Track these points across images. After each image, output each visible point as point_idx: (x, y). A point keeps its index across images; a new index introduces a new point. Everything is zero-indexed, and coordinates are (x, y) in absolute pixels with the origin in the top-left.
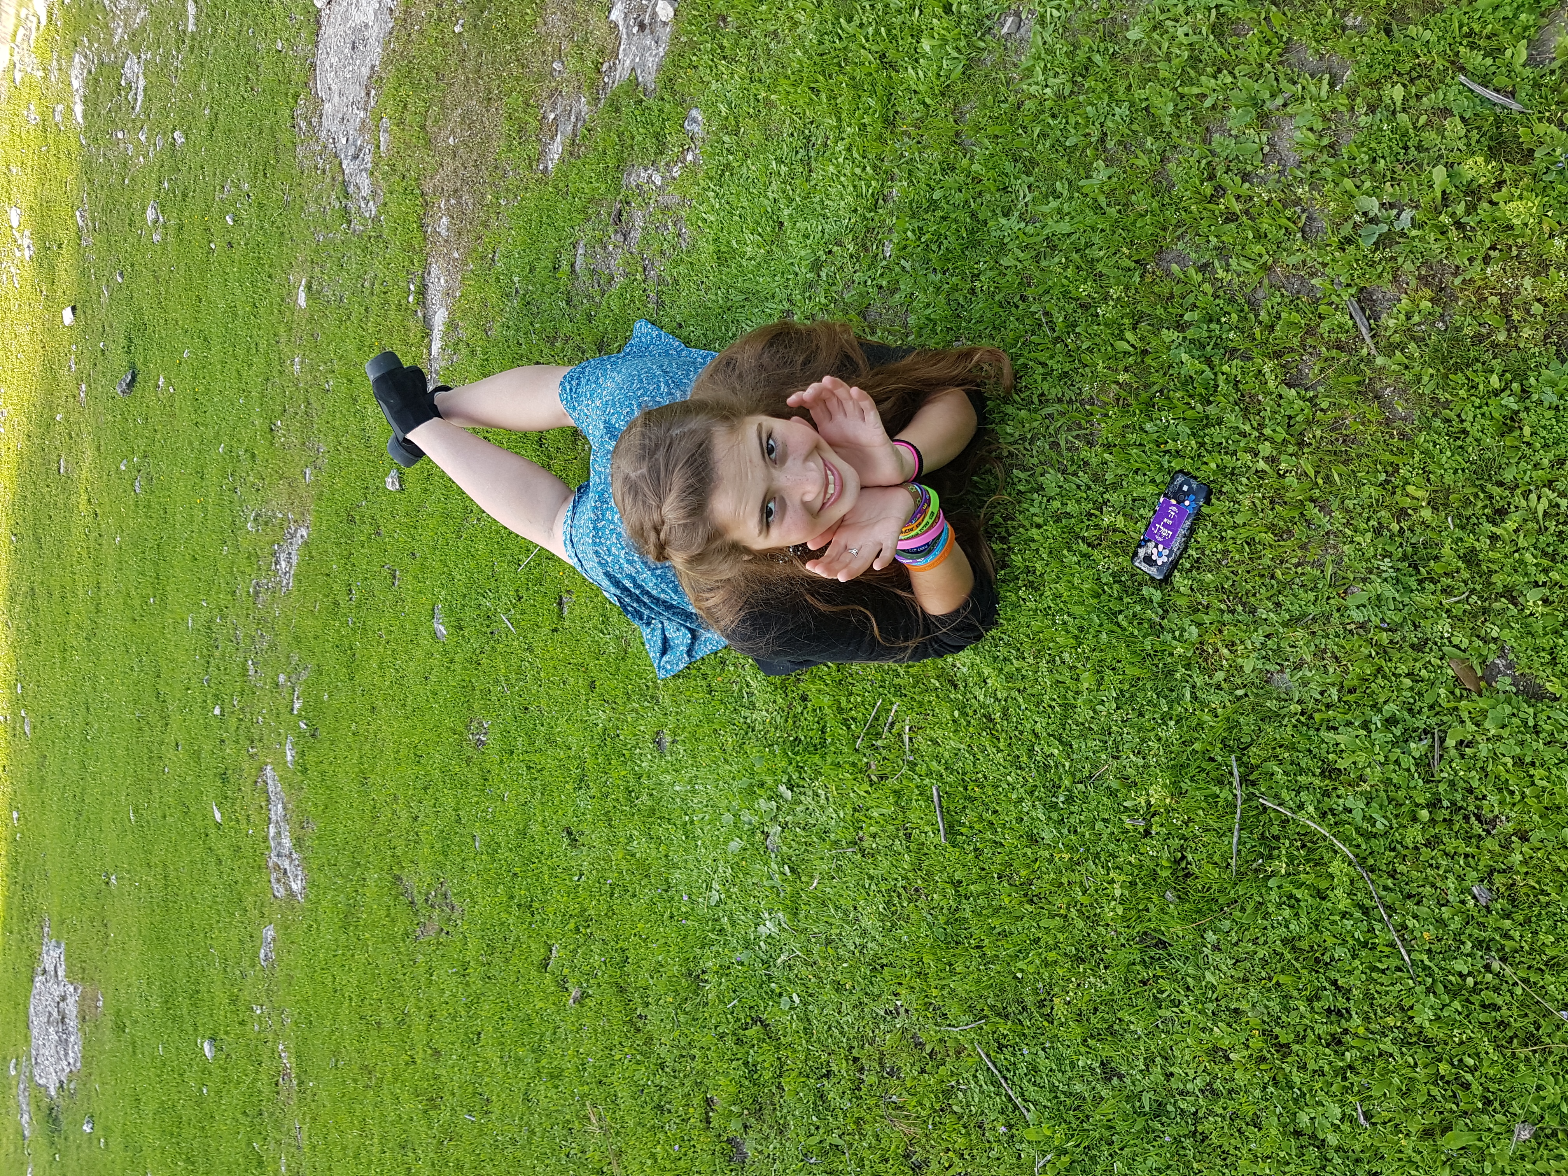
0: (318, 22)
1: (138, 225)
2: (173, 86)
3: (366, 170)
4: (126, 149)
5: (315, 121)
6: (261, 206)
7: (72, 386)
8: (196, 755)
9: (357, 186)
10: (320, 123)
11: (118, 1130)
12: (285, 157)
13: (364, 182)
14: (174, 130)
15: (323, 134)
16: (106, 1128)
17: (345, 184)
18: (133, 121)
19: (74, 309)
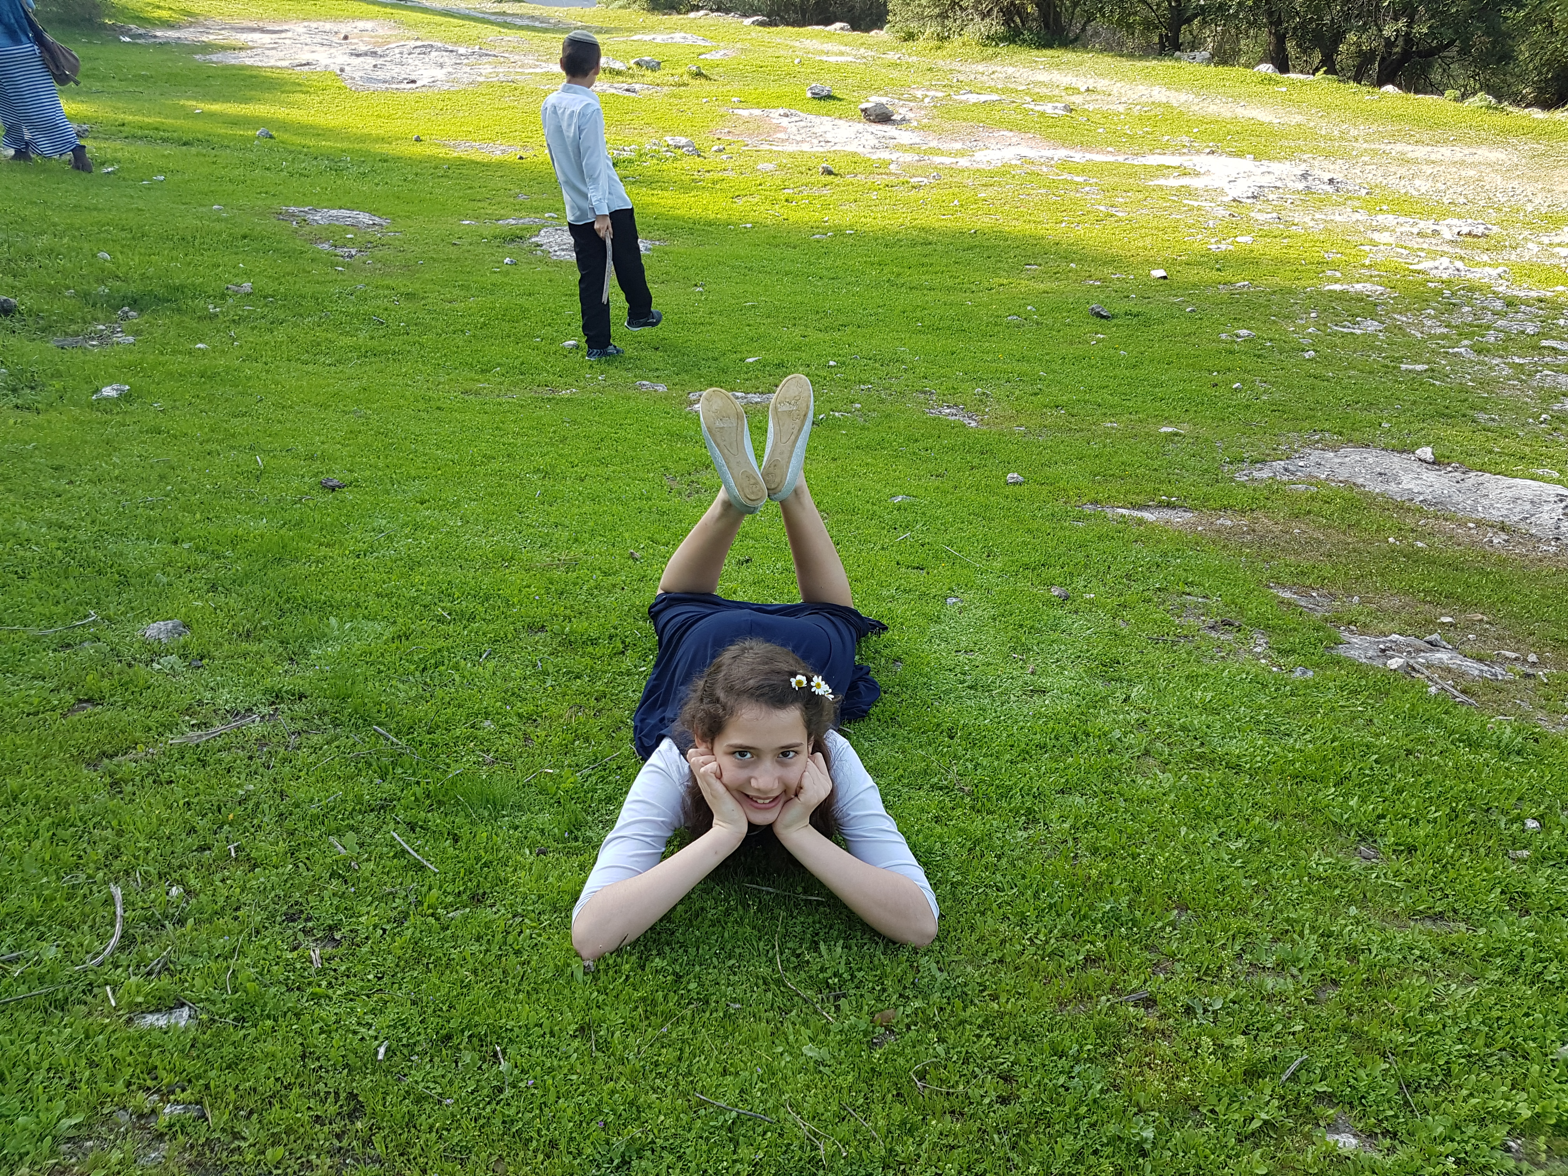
0: (1404, 451)
1: (1235, 324)
2: (1354, 352)
3: (1275, 476)
4: (1302, 319)
5: (1320, 445)
6: (1248, 407)
7: (1100, 275)
8: (798, 348)
9: (1261, 469)
10: (1317, 449)
11: (506, 280)
12: (1290, 425)
13: (1266, 474)
14: (1316, 351)
15: (1308, 451)
16: (507, 273)
17: (1263, 462)
18: (1325, 325)
19: (1165, 278)
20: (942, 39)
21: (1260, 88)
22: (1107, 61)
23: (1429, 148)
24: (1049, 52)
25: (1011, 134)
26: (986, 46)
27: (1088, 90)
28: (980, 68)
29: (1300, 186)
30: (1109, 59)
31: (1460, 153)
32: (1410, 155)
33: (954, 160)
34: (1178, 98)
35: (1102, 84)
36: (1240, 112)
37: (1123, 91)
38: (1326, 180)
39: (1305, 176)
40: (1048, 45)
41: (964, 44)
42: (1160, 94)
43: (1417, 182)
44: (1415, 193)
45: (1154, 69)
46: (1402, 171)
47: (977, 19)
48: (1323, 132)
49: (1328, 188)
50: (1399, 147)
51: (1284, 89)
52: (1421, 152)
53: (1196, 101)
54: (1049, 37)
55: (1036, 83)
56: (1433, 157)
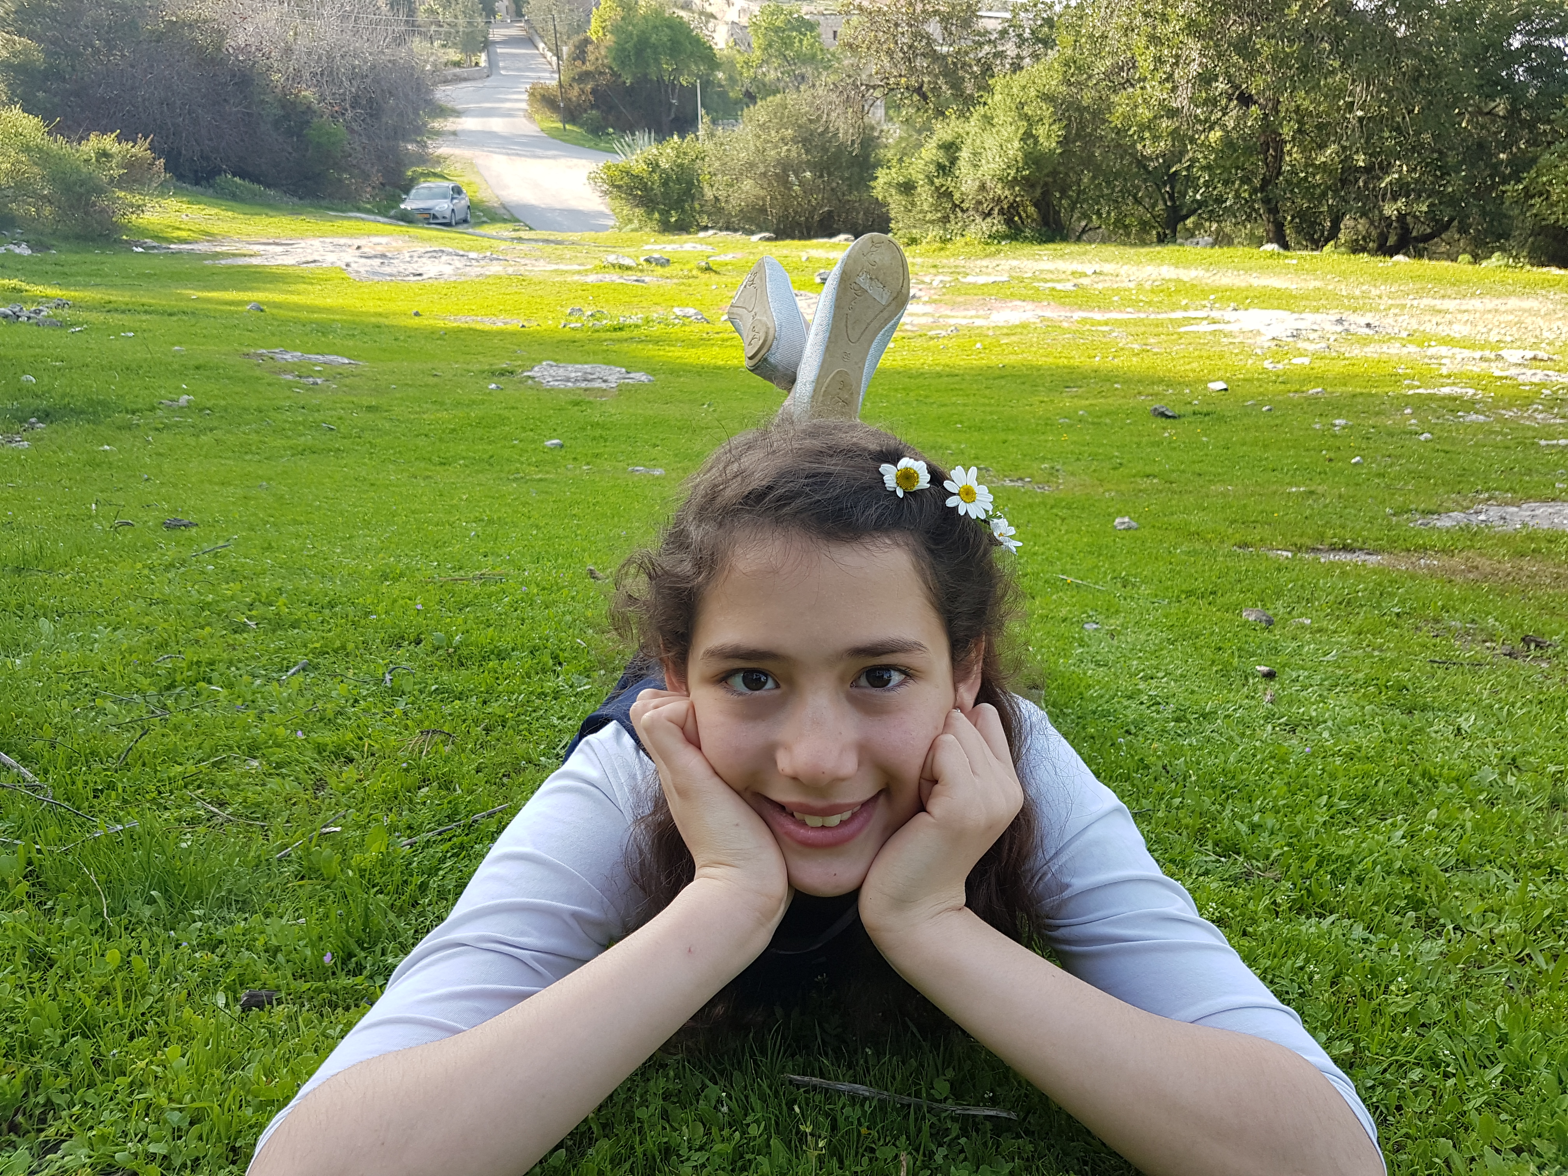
2: (1475, 435)
5: (1493, 502)
7: (1150, 392)
10: (1492, 505)
11: (488, 399)
15: (1482, 507)
19: (1225, 390)
20: (944, 241)
21: (1269, 261)
22: (1110, 250)
23: (1458, 301)
24: (1051, 246)
25: (1024, 304)
26: (988, 244)
27: (1095, 272)
28: (985, 262)
29: (1339, 328)
30: (1113, 249)
31: (1490, 303)
32: (1438, 307)
33: (971, 321)
34: (1187, 275)
35: (1108, 268)
36: (1255, 282)
37: (1130, 272)
38: (1363, 324)
39: (1340, 321)
40: (1050, 240)
41: (966, 243)
42: (1168, 272)
43: (1455, 327)
44: (1458, 336)
45: (1159, 253)
46: (1438, 319)
47: (979, 219)
48: (1344, 293)
49: (1367, 331)
50: (1426, 302)
51: (1295, 262)
52: (1450, 305)
53: (1207, 275)
54: (1050, 233)
55: (1041, 271)
56: (1463, 308)
